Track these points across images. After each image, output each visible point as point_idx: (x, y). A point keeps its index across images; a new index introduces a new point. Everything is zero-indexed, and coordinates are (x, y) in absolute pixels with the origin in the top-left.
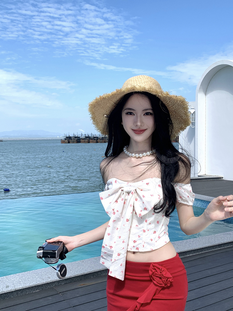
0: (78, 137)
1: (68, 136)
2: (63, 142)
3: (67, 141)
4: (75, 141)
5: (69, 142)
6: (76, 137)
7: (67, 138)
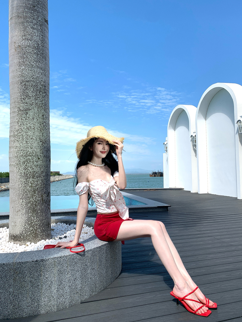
0: (161, 173)
1: (154, 172)
2: (151, 176)
3: (153, 175)
4: (159, 175)
5: (155, 176)
6: (159, 173)
7: (154, 173)
